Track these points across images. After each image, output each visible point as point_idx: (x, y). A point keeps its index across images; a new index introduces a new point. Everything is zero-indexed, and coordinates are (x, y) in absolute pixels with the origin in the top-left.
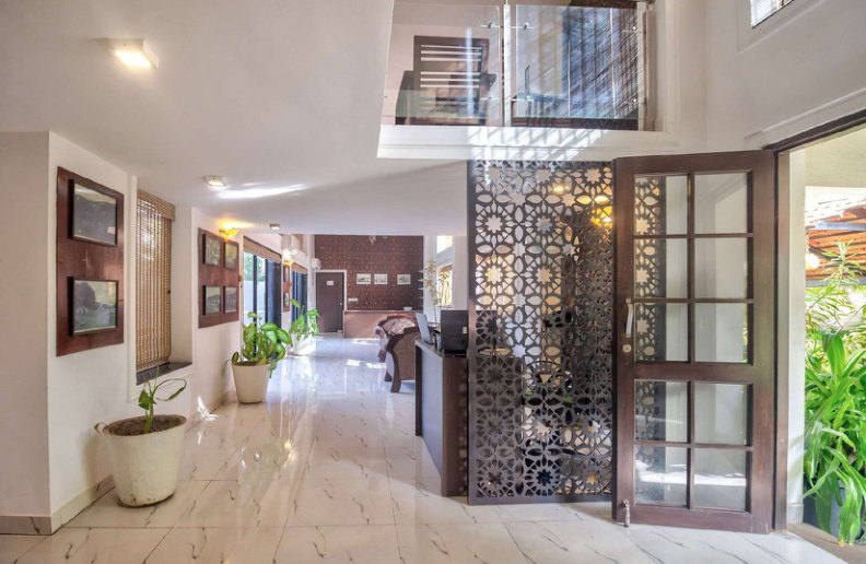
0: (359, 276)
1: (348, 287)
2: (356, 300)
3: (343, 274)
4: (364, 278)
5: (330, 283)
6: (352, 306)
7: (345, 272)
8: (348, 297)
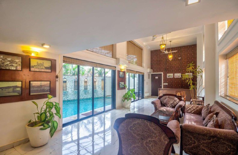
0: (168, 75)
1: (164, 79)
2: (167, 84)
3: (161, 74)
4: (170, 75)
5: (157, 78)
6: (165, 86)
7: (162, 73)
8: (164, 83)
